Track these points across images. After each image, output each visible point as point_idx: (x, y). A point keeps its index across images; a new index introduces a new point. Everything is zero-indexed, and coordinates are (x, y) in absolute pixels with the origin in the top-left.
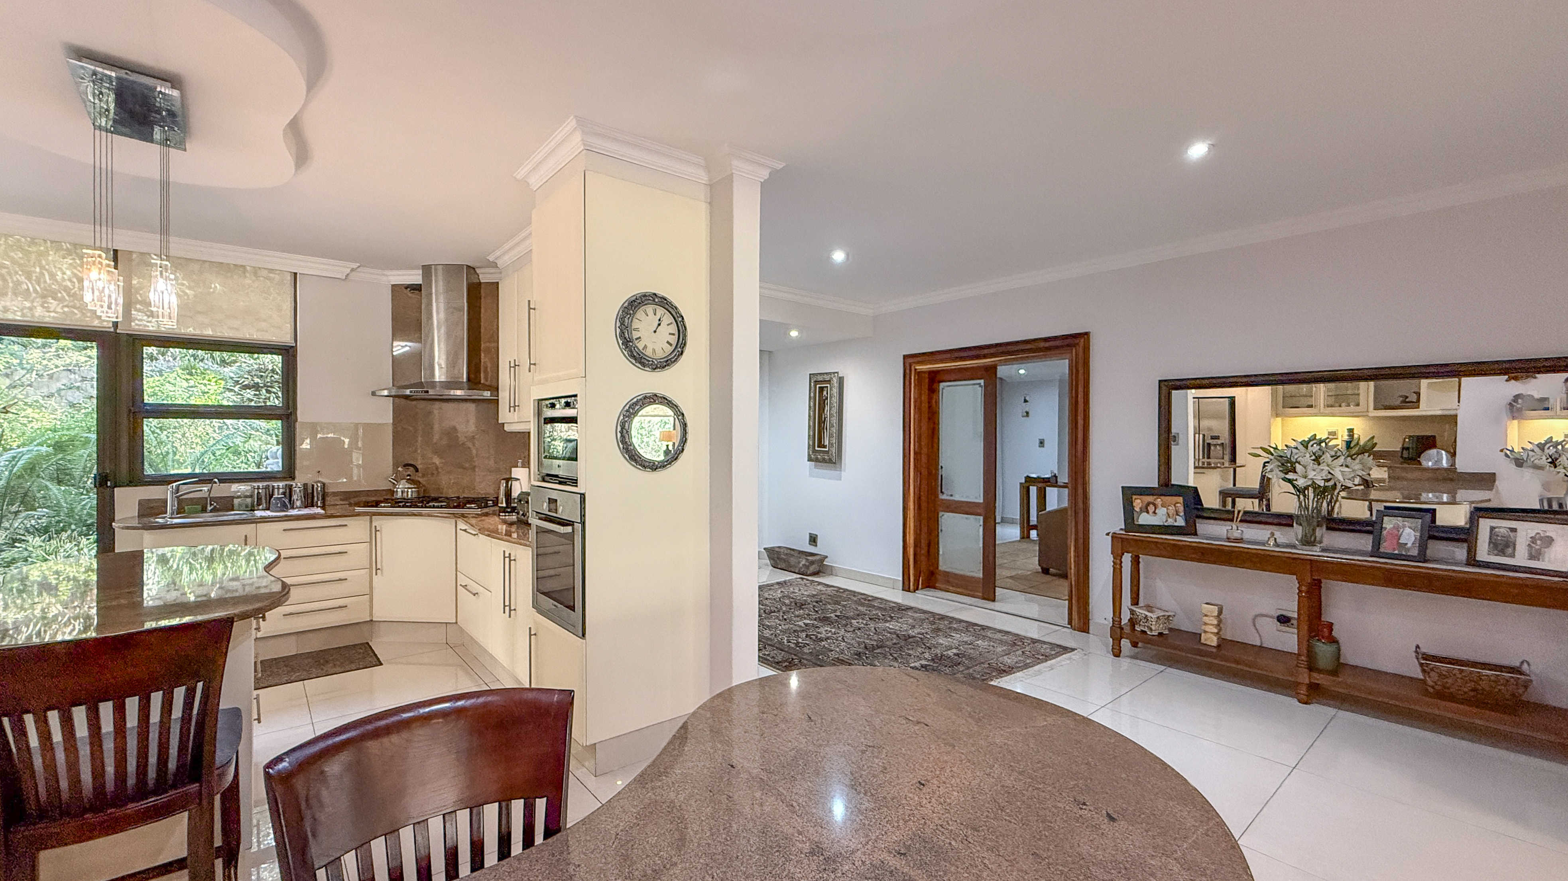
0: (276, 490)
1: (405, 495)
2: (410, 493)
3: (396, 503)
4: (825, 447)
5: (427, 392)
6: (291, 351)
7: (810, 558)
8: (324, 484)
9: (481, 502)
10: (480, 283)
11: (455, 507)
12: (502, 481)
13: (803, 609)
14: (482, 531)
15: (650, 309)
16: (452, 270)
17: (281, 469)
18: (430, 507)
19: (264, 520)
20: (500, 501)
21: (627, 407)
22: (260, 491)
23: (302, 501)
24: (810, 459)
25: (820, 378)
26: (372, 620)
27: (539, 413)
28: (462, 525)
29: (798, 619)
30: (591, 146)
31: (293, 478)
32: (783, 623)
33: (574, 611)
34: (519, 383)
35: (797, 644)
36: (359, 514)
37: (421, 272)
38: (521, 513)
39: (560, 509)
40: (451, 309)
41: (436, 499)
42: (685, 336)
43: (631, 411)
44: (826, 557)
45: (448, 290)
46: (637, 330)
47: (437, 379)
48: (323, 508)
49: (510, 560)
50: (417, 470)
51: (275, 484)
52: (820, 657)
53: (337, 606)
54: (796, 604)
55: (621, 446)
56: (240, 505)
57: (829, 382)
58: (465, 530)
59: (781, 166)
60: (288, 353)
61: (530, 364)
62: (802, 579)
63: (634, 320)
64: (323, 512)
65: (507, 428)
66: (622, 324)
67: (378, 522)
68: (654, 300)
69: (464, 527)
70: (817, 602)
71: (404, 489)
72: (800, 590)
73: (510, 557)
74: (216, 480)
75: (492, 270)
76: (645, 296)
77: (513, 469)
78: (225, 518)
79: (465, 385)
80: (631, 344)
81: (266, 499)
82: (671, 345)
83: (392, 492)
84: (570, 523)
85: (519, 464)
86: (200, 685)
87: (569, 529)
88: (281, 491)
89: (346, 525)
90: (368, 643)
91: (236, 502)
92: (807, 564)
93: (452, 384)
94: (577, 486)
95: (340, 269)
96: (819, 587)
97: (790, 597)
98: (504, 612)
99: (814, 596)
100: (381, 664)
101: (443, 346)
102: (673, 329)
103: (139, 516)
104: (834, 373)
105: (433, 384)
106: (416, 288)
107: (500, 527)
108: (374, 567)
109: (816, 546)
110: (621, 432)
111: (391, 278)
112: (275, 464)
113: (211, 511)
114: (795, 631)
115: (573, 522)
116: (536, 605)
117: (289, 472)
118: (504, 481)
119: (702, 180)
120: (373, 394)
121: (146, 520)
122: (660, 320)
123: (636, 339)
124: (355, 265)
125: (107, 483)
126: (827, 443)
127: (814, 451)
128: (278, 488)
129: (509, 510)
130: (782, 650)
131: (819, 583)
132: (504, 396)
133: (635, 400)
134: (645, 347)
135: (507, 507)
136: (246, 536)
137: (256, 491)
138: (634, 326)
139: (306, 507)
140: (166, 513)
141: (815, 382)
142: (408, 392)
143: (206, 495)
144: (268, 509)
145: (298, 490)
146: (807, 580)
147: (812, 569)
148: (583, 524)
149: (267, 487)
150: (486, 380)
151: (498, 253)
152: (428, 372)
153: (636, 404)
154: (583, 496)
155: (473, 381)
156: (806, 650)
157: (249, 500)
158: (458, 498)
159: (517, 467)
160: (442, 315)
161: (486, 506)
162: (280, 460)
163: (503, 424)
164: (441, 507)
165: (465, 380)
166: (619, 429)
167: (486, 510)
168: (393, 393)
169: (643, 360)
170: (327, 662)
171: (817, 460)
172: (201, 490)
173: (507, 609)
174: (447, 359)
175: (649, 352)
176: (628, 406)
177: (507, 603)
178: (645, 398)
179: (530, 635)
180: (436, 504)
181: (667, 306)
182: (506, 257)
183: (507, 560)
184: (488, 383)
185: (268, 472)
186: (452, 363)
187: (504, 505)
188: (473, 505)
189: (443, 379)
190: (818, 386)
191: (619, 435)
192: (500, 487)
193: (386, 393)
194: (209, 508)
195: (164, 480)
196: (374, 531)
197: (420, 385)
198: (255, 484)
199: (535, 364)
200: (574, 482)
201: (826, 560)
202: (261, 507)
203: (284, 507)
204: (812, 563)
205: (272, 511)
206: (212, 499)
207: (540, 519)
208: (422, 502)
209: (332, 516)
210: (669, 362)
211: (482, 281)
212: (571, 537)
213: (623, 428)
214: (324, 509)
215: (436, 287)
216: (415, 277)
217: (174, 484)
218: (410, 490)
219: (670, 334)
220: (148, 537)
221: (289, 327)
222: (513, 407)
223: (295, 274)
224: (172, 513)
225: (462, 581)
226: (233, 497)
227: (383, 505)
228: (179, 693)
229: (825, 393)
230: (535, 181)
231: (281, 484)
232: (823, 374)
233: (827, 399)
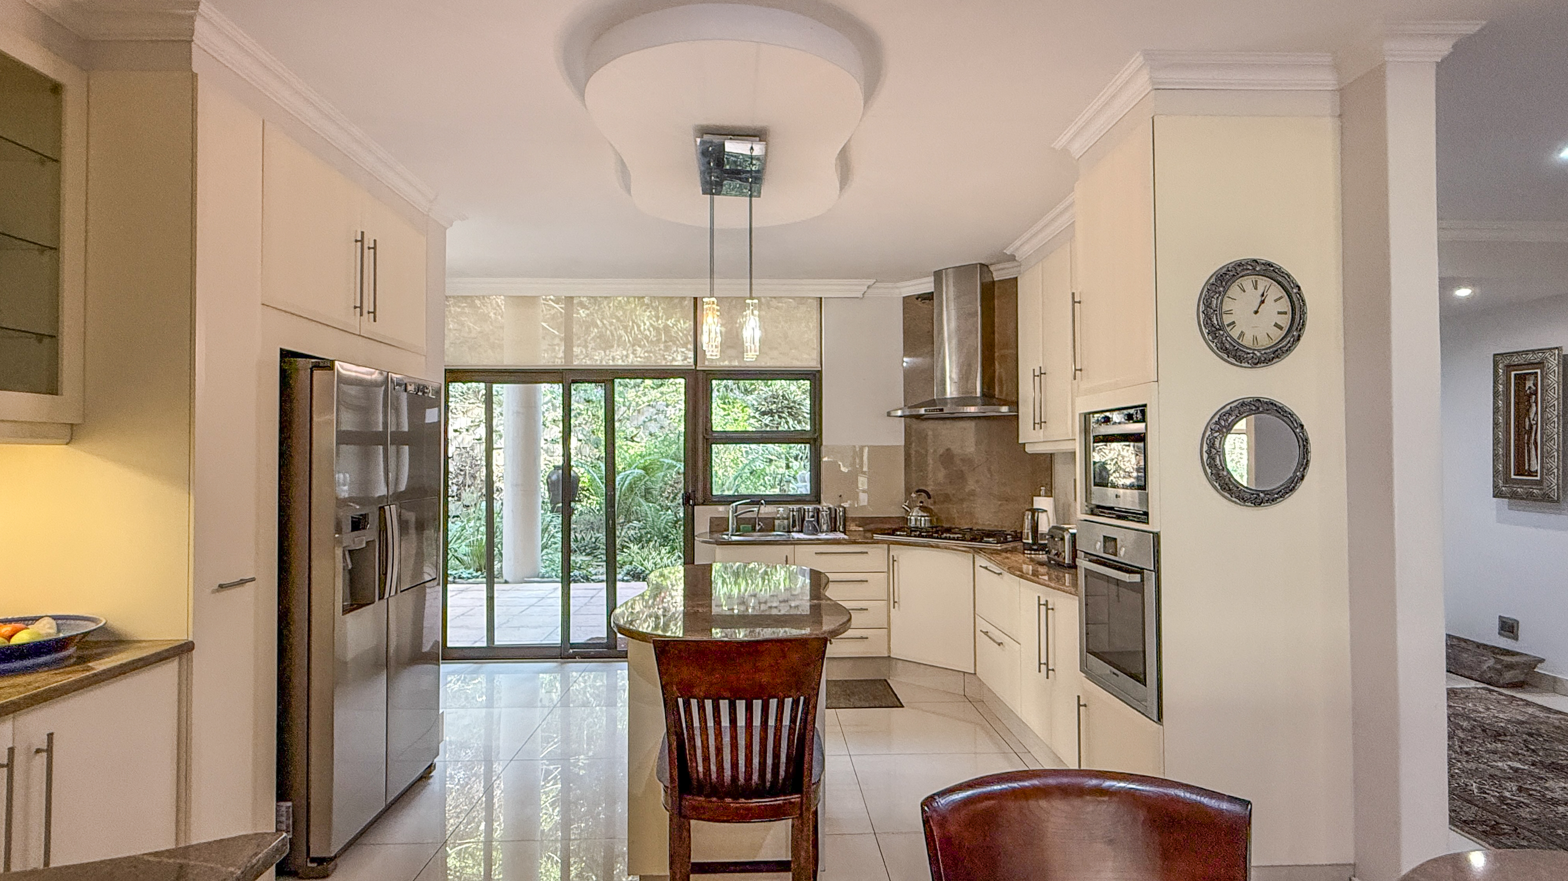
0: (806, 513)
1: (918, 523)
2: (924, 522)
3: (911, 532)
4: (1530, 473)
5: (942, 410)
6: (817, 375)
7: (1508, 659)
8: (845, 508)
9: (997, 535)
10: (993, 282)
11: (971, 540)
12: (1027, 512)
13: (1502, 741)
14: (1012, 570)
15: (1247, 282)
16: (963, 272)
17: (809, 493)
18: (945, 538)
19: (799, 542)
20: (1025, 536)
21: (1216, 419)
22: (795, 513)
23: (828, 526)
24: (1497, 494)
25: (1516, 360)
26: (889, 657)
27: (1086, 430)
28: (981, 561)
29: (1496, 757)
30: (1159, 83)
31: (820, 503)
32: (1464, 758)
33: (1145, 685)
34: (1045, 395)
35: (1502, 799)
36: (877, 542)
37: (932, 279)
38: (1054, 552)
39: (1122, 552)
40: (964, 316)
41: (948, 530)
42: (1303, 313)
43: (1223, 423)
44: (1542, 661)
45: (957, 297)
46: (1229, 312)
47: (948, 396)
48: (844, 533)
49: (1047, 609)
50: (929, 497)
51: (806, 507)
52: (1560, 832)
53: (859, 636)
54: (1484, 731)
55: (1209, 471)
56: (779, 526)
57: (1540, 364)
58: (986, 568)
60: (814, 377)
61: (1076, 370)
62: (1490, 691)
63: (1226, 299)
64: (846, 537)
65: (1029, 449)
66: (1208, 306)
67: (895, 551)
68: (1254, 269)
69: (985, 563)
70: (1530, 735)
71: (918, 519)
72: (1488, 709)
73: (1046, 604)
74: (763, 501)
75: (1016, 264)
76: (1240, 264)
77: (1035, 498)
78: (769, 538)
79: (979, 400)
80: (1221, 332)
81: (798, 523)
82: (1281, 328)
83: (906, 520)
84: (1140, 571)
85: (1042, 492)
86: (802, 698)
87: (1137, 578)
88: (811, 514)
89: (867, 553)
90: (886, 680)
91: (777, 522)
92: (1499, 666)
93: (965, 400)
94: (1148, 523)
95: (856, 287)
96: (1530, 710)
97: (1468, 718)
98: (1040, 671)
99: (1522, 723)
100: (903, 706)
101: (954, 358)
102: (1285, 306)
103: (711, 532)
104: (1550, 349)
105: (944, 401)
106: (928, 297)
107: (1025, 567)
108: (892, 601)
109: (1517, 639)
110: (1209, 452)
111: (903, 290)
112: (803, 487)
113: (759, 531)
114: (1492, 776)
115: (1143, 569)
116: (1085, 668)
117: (816, 496)
118: (1030, 513)
119: (1327, 85)
120: (889, 414)
121: (716, 535)
122: (1263, 295)
123: (1228, 325)
124: (872, 281)
125: (689, 502)
126: (1536, 466)
127: (1507, 480)
128: (809, 512)
129: (1035, 547)
130: (1469, 802)
131: (1528, 704)
132: (1026, 412)
133: (1228, 408)
134: (1242, 334)
135: (1034, 544)
136: (787, 557)
137: (791, 513)
138: (1225, 308)
139: (831, 531)
140: (728, 530)
141: (1508, 366)
142: (922, 411)
143: (756, 516)
144: (801, 531)
145: (824, 513)
146: (1501, 694)
147: (1508, 676)
148: (1157, 571)
149: (799, 510)
150: (1001, 392)
151: (1018, 243)
152: (940, 388)
153: (1229, 413)
154: (1157, 536)
155: (988, 397)
156: (1524, 813)
157: (786, 522)
158: (971, 529)
159: (1040, 496)
160: (953, 324)
161: (1006, 541)
162: (808, 484)
163: (1024, 444)
164: (958, 539)
165: (979, 394)
166: (1205, 448)
167: (1005, 546)
168: (907, 413)
169: (1239, 353)
170: (853, 693)
171: (1514, 496)
172: (753, 511)
173: (1043, 667)
174: (960, 371)
175: (1247, 341)
176: (1218, 416)
177: (1043, 660)
178: (1243, 404)
179: (1079, 705)
180: (952, 536)
181: (1274, 275)
182: (1026, 247)
183: (1043, 608)
184: (1003, 397)
185: (799, 495)
186: (965, 376)
187: (1030, 541)
188: (991, 539)
189: (955, 395)
190: (1513, 373)
191: (1205, 456)
192: (1023, 520)
193: (899, 413)
194: (758, 528)
195: (726, 501)
196: (892, 561)
197: (933, 402)
198: (791, 507)
199: (1081, 370)
200: (1144, 517)
201: (1540, 665)
202: (795, 529)
203: (816, 531)
204: (1510, 667)
205: (805, 534)
206: (760, 519)
207: (1090, 561)
208: (937, 532)
209: (855, 542)
210: (1279, 351)
211: (996, 279)
212: (1139, 588)
213: (1211, 446)
214: (845, 534)
215: (947, 294)
216: (926, 286)
217: (734, 504)
218: (923, 519)
219: (1279, 313)
220: (719, 550)
221: (815, 354)
222: (1040, 423)
223: (821, 298)
224: (732, 531)
225: (982, 625)
226: (774, 519)
227: (898, 533)
228: (788, 701)
229: (1529, 384)
230: (1077, 148)
231: (811, 507)
232: (1526, 352)
233: (1536, 394)
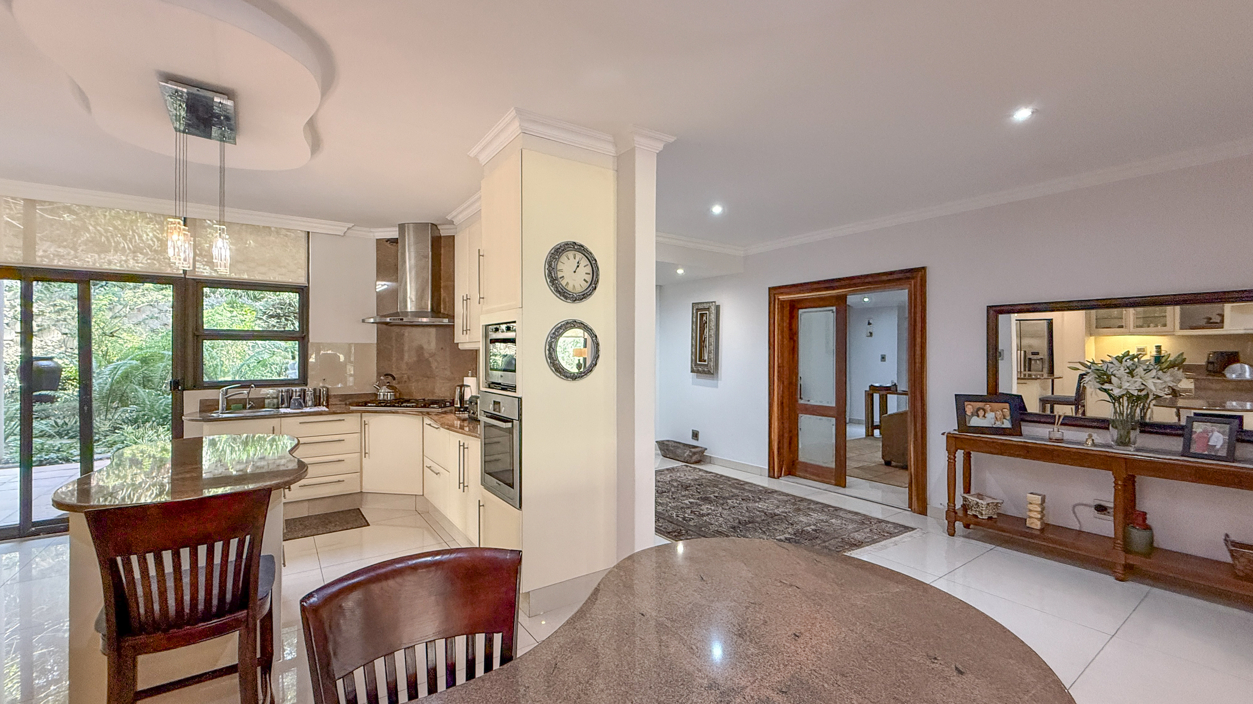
0: (294, 393)
1: (386, 397)
2: (390, 396)
3: (380, 403)
4: (705, 361)
5: (402, 319)
6: (305, 289)
7: (693, 450)
8: (328, 389)
9: (441, 403)
10: (440, 237)
11: (422, 407)
12: (457, 387)
13: (688, 490)
14: (443, 425)
15: (571, 254)
16: (420, 227)
17: (297, 378)
18: (404, 407)
19: (286, 415)
20: (455, 402)
21: (553, 331)
22: (283, 394)
23: (312, 402)
24: (692, 371)
25: (700, 307)
26: (361, 492)
27: (486, 336)
28: (427, 421)
29: (684, 498)
30: (525, 130)
31: (306, 384)
32: (672, 501)
33: (513, 488)
34: (470, 312)
35: (684, 519)
36: (352, 412)
37: (397, 229)
38: (472, 412)
39: (503, 409)
40: (420, 257)
41: (408, 401)
42: (598, 275)
43: (557, 333)
44: (706, 449)
45: (416, 243)
46: (561, 271)
47: (409, 310)
48: (327, 406)
49: (464, 448)
50: (394, 379)
51: (294, 389)
52: (703, 529)
53: (337, 480)
54: (682, 486)
55: (549, 361)
56: (269, 404)
57: (708, 309)
58: (430, 425)
59: (673, 140)
60: (303, 291)
61: (480, 298)
62: (687, 466)
63: (559, 263)
64: (327, 409)
65: (460, 347)
66: (550, 266)
67: (367, 417)
68: (574, 247)
69: (429, 422)
70: (699, 485)
71: (385, 393)
72: (685, 475)
73: (464, 445)
74: (253, 385)
75: (452, 226)
76: (567, 244)
77: (465, 378)
78: (259, 414)
79: (430, 314)
80: (557, 282)
81: (287, 400)
82: (587, 282)
83: (376, 395)
84: (511, 421)
85: (470, 375)
86: (248, 537)
87: (509, 425)
88: (298, 394)
89: (344, 420)
90: (359, 509)
91: (267, 401)
92: (691, 454)
93: (420, 313)
94: (515, 392)
95: (339, 228)
96: (700, 473)
97: (677, 481)
98: (459, 488)
99: (696, 480)
100: (368, 525)
101: (413, 284)
102: (589, 269)
103: (200, 411)
104: (712, 302)
105: (406, 314)
106: (394, 241)
107: (455, 422)
108: (364, 452)
109: (698, 440)
110: (549, 350)
111: (376, 234)
112: (293, 374)
113: (249, 408)
114: (682, 508)
115: (513, 419)
116: (484, 483)
117: (303, 379)
118: (459, 388)
119: (611, 152)
120: (363, 321)
121: (204, 414)
122: (578, 263)
123: (560, 278)
124: (350, 225)
125: (178, 388)
126: (706, 358)
127: (696, 364)
128: (296, 392)
129: (462, 409)
130: (671, 522)
131: (700, 470)
132: (458, 322)
133: (560, 325)
134: (567, 283)
135: (461, 407)
136: (273, 427)
137: (280, 393)
138: (559, 268)
139: (315, 406)
140: (218, 409)
141: (697, 309)
142: (388, 320)
143: (246, 397)
144: (288, 407)
145: (309, 393)
146: (691, 467)
147: (694, 458)
148: (520, 420)
149: (288, 391)
150: (445, 309)
151: (454, 213)
152: (402, 304)
153: (560, 328)
154: (520, 399)
155: (436, 312)
156: (691, 523)
157: (275, 401)
158: (424, 400)
159: (468, 376)
160: (413, 262)
161: (445, 406)
162: (297, 371)
163: (458, 344)
164: (412, 407)
165: (429, 310)
166: (547, 347)
167: (444, 410)
168: (378, 321)
169: (565, 294)
170: (330, 522)
171: (698, 372)
172: (243, 393)
173: (462, 485)
174: (417, 294)
175: (570, 288)
176: (554, 330)
177: (461, 481)
178: (567, 323)
179: (480, 506)
180: (408, 405)
181: (584, 252)
182: (460, 217)
183: (462, 448)
184: (446, 313)
185: (289, 380)
186: (420, 297)
187: (459, 406)
188: (435, 406)
189: (413, 310)
190: (699, 313)
191: (547, 352)
192: (455, 392)
193: (372, 320)
194: (248, 406)
195: (217, 386)
196: (364, 425)
197: (397, 314)
198: (280, 389)
199: (483, 298)
200: (513, 388)
201: (706, 451)
202: (283, 406)
203: (300, 406)
204: (694, 453)
205: (292, 409)
206: (250, 399)
207: (487, 417)
208: (398, 403)
209: (334, 413)
210: (586, 295)
211: (442, 235)
212: (510, 431)
213: (550, 346)
214: (328, 408)
215: (409, 241)
216: (393, 233)
217: (224, 389)
218: (389, 394)
219: (586, 273)
220: (206, 426)
221: (303, 273)
222: (466, 331)
223: (308, 233)
224: (223, 410)
225: (428, 463)
226: (264, 398)
227: (370, 405)
228: (234, 543)
229: (704, 318)
230: (483, 158)
231: (298, 389)
232: (703, 303)
233: (706, 323)
